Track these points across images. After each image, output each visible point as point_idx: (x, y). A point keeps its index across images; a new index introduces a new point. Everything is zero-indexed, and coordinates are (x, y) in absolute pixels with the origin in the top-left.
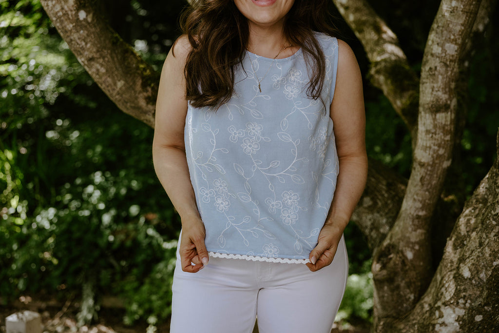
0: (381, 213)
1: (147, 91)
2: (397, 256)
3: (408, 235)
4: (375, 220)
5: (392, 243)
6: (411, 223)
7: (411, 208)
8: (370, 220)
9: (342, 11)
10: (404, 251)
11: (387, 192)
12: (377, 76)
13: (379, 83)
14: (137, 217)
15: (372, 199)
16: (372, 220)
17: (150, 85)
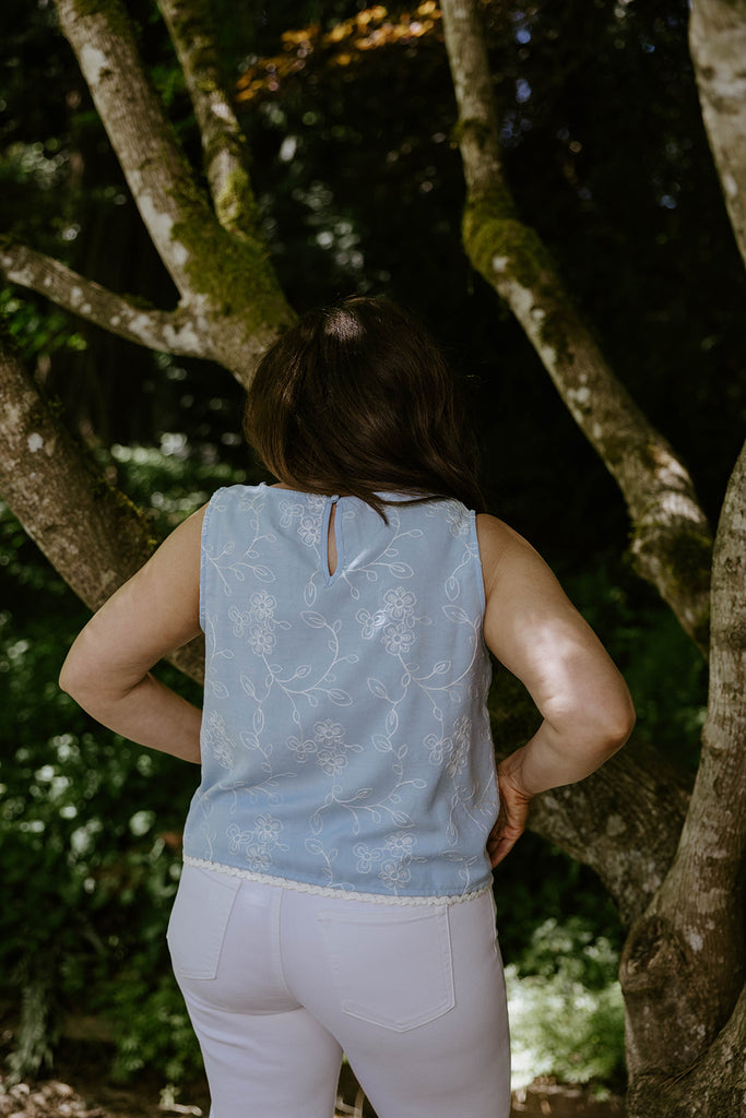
0: (644, 849)
2: (669, 944)
3: (691, 899)
4: (631, 865)
5: (659, 915)
6: (697, 874)
7: (697, 842)
8: (622, 863)
9: (578, 416)
10: (685, 933)
11: (656, 805)
12: (644, 558)
13: (648, 571)
14: (146, 839)
15: (626, 820)
16: (626, 864)
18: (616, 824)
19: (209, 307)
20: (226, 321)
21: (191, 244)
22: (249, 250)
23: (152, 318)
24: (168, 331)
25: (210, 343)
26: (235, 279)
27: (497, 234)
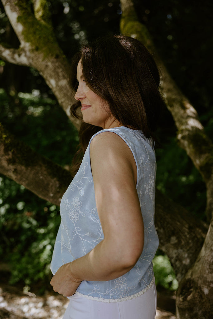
0: (184, 249)
1: (8, 155)
2: (196, 291)
3: (205, 275)
4: (179, 254)
5: (192, 278)
6: (208, 267)
7: (209, 256)
8: (175, 253)
10: (202, 287)
11: (189, 233)
12: (182, 141)
13: (183, 145)
14: (22, 211)
15: (178, 238)
16: (177, 254)
17: (11, 150)
18: (174, 240)
19: (30, 48)
20: (36, 53)
21: (24, 24)
22: (46, 27)
23: (11, 51)
24: (16, 56)
25: (31, 61)
26: (40, 37)
27: (132, 27)
